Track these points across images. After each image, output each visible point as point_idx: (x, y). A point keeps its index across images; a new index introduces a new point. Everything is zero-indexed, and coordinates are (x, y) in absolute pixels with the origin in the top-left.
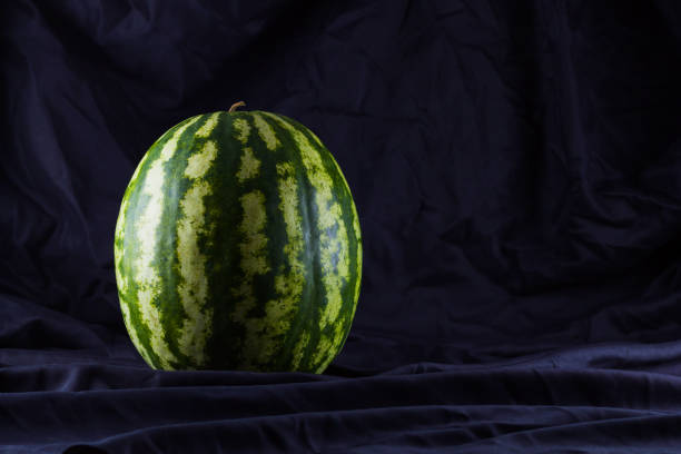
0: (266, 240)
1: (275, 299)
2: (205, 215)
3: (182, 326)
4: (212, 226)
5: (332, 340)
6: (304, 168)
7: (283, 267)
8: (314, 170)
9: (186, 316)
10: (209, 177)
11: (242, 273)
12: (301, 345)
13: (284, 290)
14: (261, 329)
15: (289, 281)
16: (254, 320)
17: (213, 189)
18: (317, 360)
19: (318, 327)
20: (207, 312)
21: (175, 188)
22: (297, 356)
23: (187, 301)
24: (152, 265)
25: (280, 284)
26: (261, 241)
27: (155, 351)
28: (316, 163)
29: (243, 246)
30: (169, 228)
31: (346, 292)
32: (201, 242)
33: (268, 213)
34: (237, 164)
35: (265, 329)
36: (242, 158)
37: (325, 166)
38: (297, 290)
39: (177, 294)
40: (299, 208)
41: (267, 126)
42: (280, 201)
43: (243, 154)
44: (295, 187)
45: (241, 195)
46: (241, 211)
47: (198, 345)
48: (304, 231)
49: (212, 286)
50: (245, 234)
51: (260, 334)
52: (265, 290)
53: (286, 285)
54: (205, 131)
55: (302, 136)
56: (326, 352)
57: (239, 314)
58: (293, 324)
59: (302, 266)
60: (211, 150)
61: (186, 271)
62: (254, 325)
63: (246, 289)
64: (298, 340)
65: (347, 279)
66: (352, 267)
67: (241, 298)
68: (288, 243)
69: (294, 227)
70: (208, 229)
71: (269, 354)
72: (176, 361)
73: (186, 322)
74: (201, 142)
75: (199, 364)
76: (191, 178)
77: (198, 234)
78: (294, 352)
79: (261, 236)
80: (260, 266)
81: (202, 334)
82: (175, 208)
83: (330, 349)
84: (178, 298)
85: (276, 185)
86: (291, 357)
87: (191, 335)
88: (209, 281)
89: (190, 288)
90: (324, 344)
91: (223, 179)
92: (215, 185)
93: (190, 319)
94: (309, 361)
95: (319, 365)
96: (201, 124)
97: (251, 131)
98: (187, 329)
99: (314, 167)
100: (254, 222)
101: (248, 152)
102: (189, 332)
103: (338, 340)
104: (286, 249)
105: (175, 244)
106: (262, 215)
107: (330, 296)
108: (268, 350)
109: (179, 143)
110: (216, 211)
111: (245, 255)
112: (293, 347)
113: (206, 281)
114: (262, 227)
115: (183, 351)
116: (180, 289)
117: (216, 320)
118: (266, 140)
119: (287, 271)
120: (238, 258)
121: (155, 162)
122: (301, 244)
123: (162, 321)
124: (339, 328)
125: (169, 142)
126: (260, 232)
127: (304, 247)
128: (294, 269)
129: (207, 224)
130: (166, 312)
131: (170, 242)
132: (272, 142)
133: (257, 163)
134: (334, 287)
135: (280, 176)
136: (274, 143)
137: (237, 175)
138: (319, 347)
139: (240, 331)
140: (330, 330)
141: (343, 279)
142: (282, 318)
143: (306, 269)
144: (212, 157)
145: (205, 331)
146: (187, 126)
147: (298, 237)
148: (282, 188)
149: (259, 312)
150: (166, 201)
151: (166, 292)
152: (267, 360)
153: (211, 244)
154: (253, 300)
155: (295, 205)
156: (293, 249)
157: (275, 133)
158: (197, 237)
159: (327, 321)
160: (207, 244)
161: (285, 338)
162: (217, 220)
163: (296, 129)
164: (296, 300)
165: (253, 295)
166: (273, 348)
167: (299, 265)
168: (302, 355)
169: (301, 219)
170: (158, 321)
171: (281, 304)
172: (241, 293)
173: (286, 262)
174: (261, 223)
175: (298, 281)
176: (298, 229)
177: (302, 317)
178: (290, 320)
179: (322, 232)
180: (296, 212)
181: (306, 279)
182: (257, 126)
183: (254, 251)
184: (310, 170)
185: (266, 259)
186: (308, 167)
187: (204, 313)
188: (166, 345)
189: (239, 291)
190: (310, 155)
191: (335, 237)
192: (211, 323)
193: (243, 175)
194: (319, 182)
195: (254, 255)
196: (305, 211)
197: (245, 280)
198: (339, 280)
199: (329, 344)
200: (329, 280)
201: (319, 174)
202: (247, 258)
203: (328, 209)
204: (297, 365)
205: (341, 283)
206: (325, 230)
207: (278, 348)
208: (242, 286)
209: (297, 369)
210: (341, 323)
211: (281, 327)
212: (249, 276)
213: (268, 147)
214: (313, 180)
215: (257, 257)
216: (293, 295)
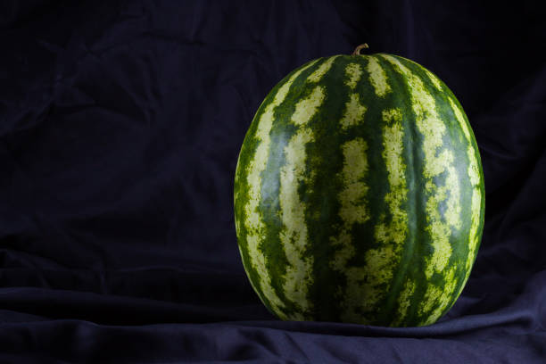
0: (367, 188)
1: (376, 249)
2: (307, 162)
3: (285, 273)
4: (313, 173)
5: (442, 289)
6: (413, 115)
7: (383, 216)
9: (288, 264)
10: (312, 123)
11: (341, 222)
12: (406, 295)
13: (385, 239)
14: (362, 277)
15: (390, 230)
16: (354, 269)
17: (316, 136)
18: (427, 308)
19: (425, 276)
20: (307, 259)
22: (402, 305)
23: (288, 248)
24: (258, 210)
25: (381, 233)
26: (362, 189)
27: (266, 295)
28: (427, 108)
29: (342, 194)
30: (274, 174)
31: (457, 242)
32: (302, 189)
33: (370, 161)
34: (342, 111)
35: (366, 277)
36: (347, 104)
37: (438, 112)
38: (400, 239)
39: (280, 241)
40: (403, 156)
41: (381, 70)
42: (384, 148)
43: (349, 100)
44: (400, 134)
45: (343, 143)
46: (342, 158)
47: (300, 290)
48: (408, 179)
49: (311, 235)
50: (344, 183)
51: (361, 283)
52: (364, 239)
53: (387, 235)
54: (315, 77)
55: (418, 80)
56: (436, 300)
57: (339, 262)
58: (396, 272)
59: (405, 215)
60: (318, 95)
61: (287, 218)
62: (353, 274)
63: (345, 238)
64: (403, 289)
65: (458, 227)
66: (465, 216)
67: (340, 247)
68: (390, 192)
69: (397, 175)
70: (309, 177)
71: (372, 302)
72: (284, 306)
73: (288, 269)
74: (312, 86)
75: (304, 310)
76: (296, 124)
77: (299, 182)
78: (399, 300)
79: (362, 184)
80: (360, 215)
81: (304, 281)
82: (280, 154)
83: (444, 297)
84: (279, 245)
85: (381, 132)
86: (397, 305)
87: (294, 281)
88: (309, 229)
89: (290, 236)
90: (432, 293)
91: (327, 121)
92: (318, 132)
93: (292, 266)
94: (417, 309)
95: (430, 313)
96: (316, 67)
97: (361, 76)
98: (289, 275)
99: (425, 113)
100: (355, 170)
101: (354, 98)
102: (292, 279)
103: (449, 288)
104: (387, 198)
105: (278, 192)
106: (363, 164)
107: (435, 245)
108: (370, 300)
109: (292, 87)
110: (317, 159)
111: (343, 203)
112: (398, 296)
113: (305, 230)
114: (363, 176)
115: (289, 297)
116: (281, 236)
117: (316, 269)
118: (376, 86)
119: (388, 220)
120: (336, 206)
121: (268, 107)
122: (404, 192)
123: (268, 267)
124: (449, 275)
125: (284, 86)
126: (360, 181)
127: (408, 195)
128: (395, 218)
129: (307, 172)
130: (270, 257)
131: (273, 188)
132: (381, 85)
133: (362, 109)
134: (441, 235)
135: (386, 123)
136: (384, 89)
137: (341, 122)
138: (426, 295)
139: (341, 279)
140: (438, 280)
141: (452, 228)
142: (382, 267)
143: (407, 217)
144: (318, 103)
145: (306, 278)
146: (303, 70)
147: (400, 186)
148: (386, 135)
149: (358, 261)
150: (272, 147)
151: (269, 238)
152: (371, 309)
153: (311, 191)
154: (353, 248)
155: (400, 153)
156: (395, 197)
157: (386, 78)
158: (297, 184)
159: (434, 269)
160: (307, 192)
161: (389, 286)
162: (318, 167)
163: (413, 73)
164: (398, 249)
165: (352, 244)
166: (376, 297)
167: (401, 213)
168: (408, 303)
169: (405, 167)
170: (264, 266)
171: (382, 253)
172: (340, 242)
173: (387, 210)
174: (361, 171)
175: (401, 230)
176: (401, 177)
177: (406, 266)
178: (393, 269)
179: (428, 180)
180: (400, 160)
181: (409, 227)
182: (369, 71)
183: (353, 200)
184: (420, 116)
185: (366, 207)
186: (418, 114)
187: (305, 261)
188: (273, 290)
189: (338, 240)
190: (422, 100)
191: (444, 185)
192: (311, 270)
193: (347, 122)
194: (429, 129)
195: (353, 204)
196: (411, 158)
197: (344, 228)
198: (448, 229)
199: (439, 292)
200: (435, 229)
201: (429, 119)
202: (346, 207)
203: (436, 156)
204: (404, 313)
205: (449, 232)
206: (433, 178)
207: (381, 297)
208: (341, 235)
209: (405, 317)
210: (451, 271)
211: (383, 276)
212: (348, 225)
213: (377, 92)
214: (421, 126)
215: (356, 205)
216: (394, 244)
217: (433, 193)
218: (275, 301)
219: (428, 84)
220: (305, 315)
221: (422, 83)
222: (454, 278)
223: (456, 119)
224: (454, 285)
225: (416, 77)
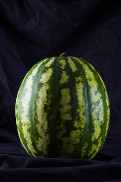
0: (70, 107)
1: (74, 130)
2: (47, 97)
3: (38, 140)
4: (50, 101)
5: (97, 145)
6: (86, 79)
7: (77, 118)
8: (90, 79)
10: (49, 82)
11: (61, 120)
12: (84, 148)
13: (77, 127)
14: (69, 141)
15: (80, 123)
16: (66, 138)
17: (50, 87)
18: (91, 153)
19: (91, 141)
20: (47, 135)
21: (36, 86)
22: (83, 152)
23: (40, 130)
24: (27, 116)
25: (76, 124)
26: (67, 107)
27: (29, 149)
28: (91, 77)
29: (61, 109)
30: (33, 102)
31: (103, 127)
32: (45, 107)
33: (71, 97)
34: (60, 78)
35: (70, 141)
36: (62, 75)
37: (95, 78)
38: (83, 126)
39: (36, 128)
40: (84, 94)
41: (73, 62)
42: (76, 92)
43: (62, 73)
44: (82, 86)
45: (61, 90)
46: (61, 95)
47: (44, 147)
48: (85, 103)
49: (49, 125)
50: (62, 105)
51: (68, 143)
52: (70, 126)
53: (78, 125)
54: (48, 65)
55: (86, 66)
56: (95, 150)
57: (60, 136)
58: (81, 139)
59: (85, 117)
60: (50, 72)
61: (39, 119)
62: (65, 140)
63: (62, 126)
64: (83, 146)
65: (103, 122)
66: (105, 117)
67: (60, 130)
68: (79, 108)
70: (48, 103)
71: (72, 151)
72: (37, 153)
73: (40, 138)
74: (47, 69)
75: (45, 154)
76: (42, 83)
77: (44, 105)
78: (82, 150)
79: (69, 106)
80: (68, 117)
81: (46, 143)
82: (36, 94)
83: (96, 149)
85: (75, 86)
86: (81, 152)
87: (42, 143)
88: (48, 123)
89: (41, 126)
90: (94, 147)
91: (54, 81)
92: (51, 86)
93: (41, 137)
94: (88, 153)
95: (92, 155)
96: (48, 61)
97: (66, 64)
98: (40, 141)
99: (90, 78)
100: (66, 100)
101: (64, 73)
102: (41, 142)
103: (99, 145)
104: (78, 111)
105: (36, 108)
106: (69, 98)
107: (96, 129)
108: (71, 149)
109: (39, 69)
110: (51, 96)
111: (62, 113)
112: (81, 148)
113: (47, 123)
114: (69, 102)
115: (39, 149)
116: (37, 126)
118: (72, 68)
119: (79, 119)
120: (59, 114)
121: (29, 76)
122: (84, 108)
123: (31, 138)
125: (35, 68)
126: (68, 104)
127: (86, 110)
128: (81, 119)
129: (47, 101)
130: (32, 134)
131: (34, 107)
132: (74, 68)
133: (68, 77)
134: (98, 125)
135: (77, 82)
137: (60, 82)
138: (91, 148)
139: (60, 142)
140: (96, 142)
141: (101, 122)
142: (76, 137)
143: (85, 118)
144: (50, 75)
145: (47, 142)
146: (42, 62)
147: (83, 106)
148: (77, 87)
149: (67, 135)
150: (33, 91)
151: (32, 127)
152: (71, 153)
153: (49, 108)
154: (65, 130)
155: (82, 93)
156: (81, 110)
157: (75, 65)
158: (44, 106)
159: (95, 138)
160: (47, 109)
161: (78, 145)
162: (51, 99)
163: (84, 64)
164: (82, 130)
165: (65, 128)
166: (73, 149)
167: (83, 117)
168: (85, 151)
169: (84, 99)
170: (29, 138)
171: (76, 132)
172: (60, 128)
173: (78, 116)
174: (68, 100)
175: (83, 123)
176: (83, 103)
177: (85, 137)
178: (80, 138)
180: (83, 96)
181: (86, 122)
182: (69, 62)
183: (65, 111)
184: (89, 79)
185: (70, 114)
186: (88, 78)
187: (46, 135)
188: (33, 147)
189: (60, 127)
190: (89, 74)
191: (98, 106)
192: (49, 139)
193: (62, 82)
194: (92, 84)
195: (65, 113)
196: (86, 95)
197: (62, 123)
198: (100, 122)
199: (96, 147)
200: (95, 122)
201: (92, 81)
202: (63, 114)
203: (95, 95)
204: (83, 155)
205: (100, 124)
206: (94, 103)
207: (75, 149)
208: (61, 125)
209: (83, 156)
210: (100, 139)
211: (76, 141)
212: (64, 121)
213: (72, 70)
214: (90, 83)
215: (67, 114)
216: (81, 128)
217: (94, 109)
218: (33, 151)
219: (90, 68)
220: (45, 156)
221: (88, 67)
222: (101, 142)
223: (101, 81)
224: (101, 144)
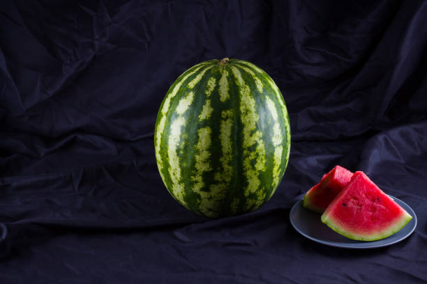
0: (210, 154)
1: (215, 184)
3: (172, 187)
4: (183, 143)
5: (256, 199)
6: (239, 113)
7: (219, 168)
9: (173, 183)
10: (186, 115)
11: (197, 170)
12: (234, 204)
13: (220, 180)
15: (223, 175)
16: (204, 193)
17: (186, 123)
19: (244, 195)
20: (181, 184)
22: (233, 208)
23: (172, 177)
24: (160, 153)
25: (217, 177)
26: (207, 155)
28: (249, 107)
29: (197, 156)
32: (178, 150)
33: (213, 140)
34: (200, 110)
35: (211, 197)
36: (204, 106)
37: (256, 109)
38: (228, 180)
39: (168, 172)
40: (232, 137)
41: (227, 84)
42: (220, 133)
43: (205, 104)
44: (231, 125)
45: (199, 129)
47: (180, 197)
48: (233, 149)
49: (182, 173)
50: (199, 150)
51: (208, 199)
53: (221, 178)
54: (192, 85)
55: (248, 89)
56: (254, 204)
57: (196, 189)
58: (227, 195)
59: (231, 168)
60: (191, 98)
61: (171, 163)
63: (199, 178)
64: (232, 202)
65: (264, 170)
67: (196, 182)
68: (222, 156)
69: (227, 147)
74: (188, 90)
76: (178, 113)
79: (207, 152)
80: (206, 168)
84: (169, 174)
85: (220, 124)
87: (177, 192)
88: (181, 170)
89: (173, 172)
90: (250, 202)
92: (188, 121)
93: (175, 185)
94: (242, 209)
95: (251, 209)
96: (194, 76)
97: (215, 88)
99: (247, 111)
100: (204, 144)
101: (208, 103)
103: (261, 198)
104: (221, 160)
106: (209, 141)
107: (250, 181)
109: (181, 87)
110: (185, 136)
111: (197, 161)
112: (230, 204)
114: (208, 147)
116: (169, 170)
117: (186, 189)
118: (221, 95)
119: (222, 170)
120: (194, 162)
121: (169, 94)
122: (231, 156)
124: (260, 193)
126: (206, 150)
127: (233, 158)
128: (225, 170)
129: (180, 142)
132: (224, 94)
133: (211, 110)
134: (253, 176)
135: (223, 119)
136: (225, 97)
137: (199, 117)
138: (247, 203)
139: (198, 196)
140: (253, 196)
141: (260, 171)
142: (220, 193)
144: (189, 103)
145: (182, 192)
147: (228, 154)
148: (222, 126)
151: (164, 168)
153: (182, 152)
154: (203, 183)
155: (229, 136)
156: (225, 159)
157: (229, 89)
158: (176, 147)
159: (249, 192)
160: (180, 152)
161: (224, 201)
162: (186, 140)
163: (246, 84)
164: (228, 184)
165: (202, 181)
167: (228, 167)
168: (236, 207)
169: (232, 143)
171: (218, 186)
172: (196, 179)
173: (220, 164)
174: (208, 145)
175: (228, 175)
176: (229, 148)
177: (232, 192)
178: (225, 193)
179: (245, 149)
180: (229, 139)
181: (233, 174)
182: (220, 84)
183: (203, 160)
184: (244, 113)
185: (210, 164)
186: (243, 111)
190: (247, 103)
191: (255, 150)
192: (184, 190)
193: (202, 117)
194: (248, 120)
195: (202, 162)
196: (235, 138)
197: (198, 173)
198: (257, 172)
199: (254, 201)
200: (249, 173)
201: (249, 115)
202: (198, 163)
203: (251, 136)
205: (258, 174)
206: (248, 148)
208: (197, 176)
210: (261, 191)
212: (200, 172)
213: (221, 99)
214: (244, 119)
215: (204, 163)
216: (226, 182)
217: (248, 156)
219: (253, 91)
221: (249, 91)
222: (264, 193)
224: (265, 196)
225: (247, 87)
